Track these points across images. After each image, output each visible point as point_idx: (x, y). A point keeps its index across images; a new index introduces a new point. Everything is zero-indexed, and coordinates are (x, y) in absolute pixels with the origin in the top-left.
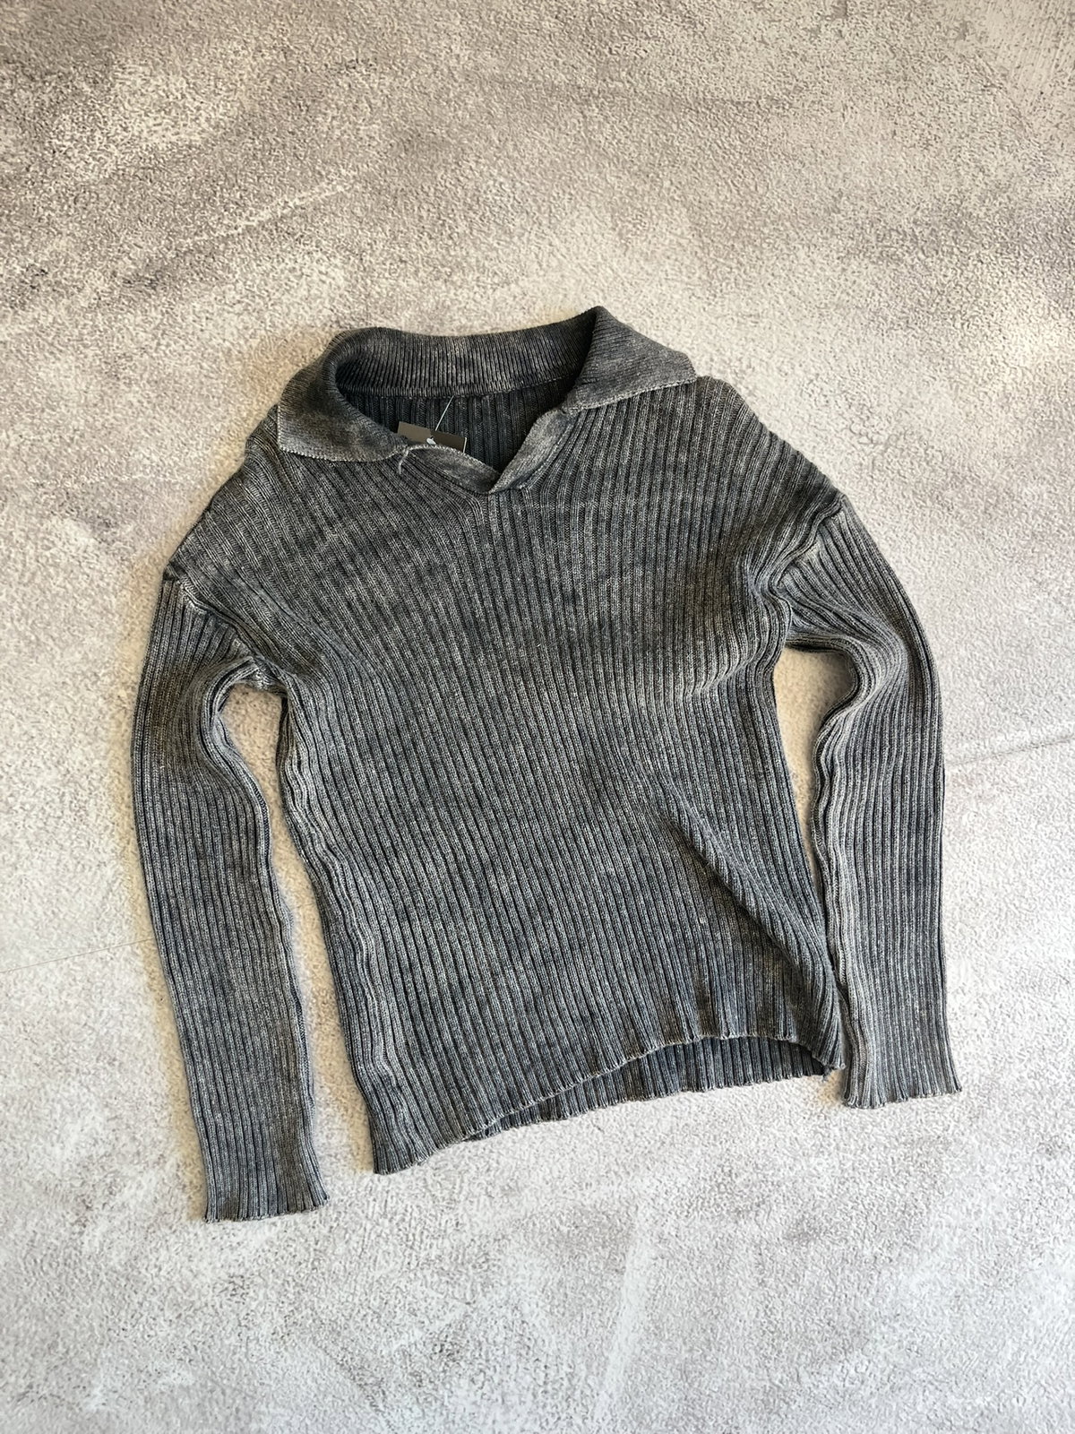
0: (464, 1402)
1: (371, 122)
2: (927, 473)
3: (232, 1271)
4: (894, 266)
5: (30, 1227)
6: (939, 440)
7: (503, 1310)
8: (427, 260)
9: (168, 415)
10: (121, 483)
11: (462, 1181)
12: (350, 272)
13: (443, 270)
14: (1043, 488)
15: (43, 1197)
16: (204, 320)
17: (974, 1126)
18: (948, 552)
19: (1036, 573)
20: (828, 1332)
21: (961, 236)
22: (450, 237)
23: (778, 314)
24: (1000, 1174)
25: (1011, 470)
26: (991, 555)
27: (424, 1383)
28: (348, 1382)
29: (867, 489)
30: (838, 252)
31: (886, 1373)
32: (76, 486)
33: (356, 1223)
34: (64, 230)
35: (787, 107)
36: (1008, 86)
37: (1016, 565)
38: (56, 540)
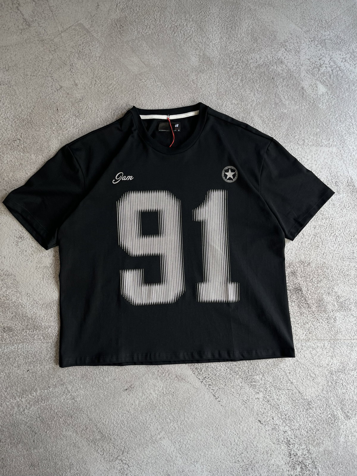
0: (324, 173)
2: (104, 446)
6: (98, 457)
11: (311, 241)
14: (64, 433)
18: (104, 416)
19: (74, 403)
25: (74, 441)
26: (88, 412)
27: (334, 182)
29: (127, 444)
33: (346, 236)
37: (80, 407)
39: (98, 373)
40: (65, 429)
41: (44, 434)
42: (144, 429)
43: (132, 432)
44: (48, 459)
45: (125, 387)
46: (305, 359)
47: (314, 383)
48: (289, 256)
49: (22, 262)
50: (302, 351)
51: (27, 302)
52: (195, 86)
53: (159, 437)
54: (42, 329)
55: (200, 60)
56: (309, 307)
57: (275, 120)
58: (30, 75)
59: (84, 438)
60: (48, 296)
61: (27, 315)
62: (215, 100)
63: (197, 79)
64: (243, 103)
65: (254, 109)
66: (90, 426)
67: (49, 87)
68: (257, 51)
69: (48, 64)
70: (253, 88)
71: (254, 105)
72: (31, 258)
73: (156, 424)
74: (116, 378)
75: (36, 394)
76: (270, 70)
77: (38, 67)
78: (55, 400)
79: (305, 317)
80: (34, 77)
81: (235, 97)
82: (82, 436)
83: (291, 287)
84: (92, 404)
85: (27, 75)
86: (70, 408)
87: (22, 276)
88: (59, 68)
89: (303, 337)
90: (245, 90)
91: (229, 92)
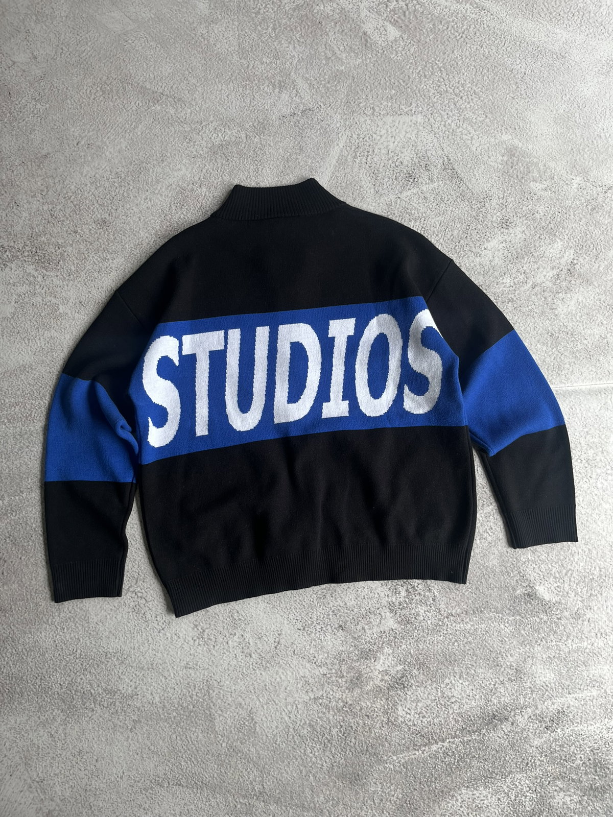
1: (374, 792)
3: (507, 231)
4: (109, 687)
5: (597, 265)
7: (383, 192)
8: (355, 715)
9: (493, 648)
10: (520, 615)
12: (395, 713)
13: (347, 709)
15: (589, 278)
16: (471, 695)
17: (140, 240)
20: (229, 156)
21: (69, 700)
22: (341, 726)
23: (175, 667)
24: (132, 215)
28: (459, 172)
30: (137, 698)
31: (203, 131)
32: (542, 616)
34: (535, 749)
35: (153, 781)
36: (29, 781)
38: (554, 590)
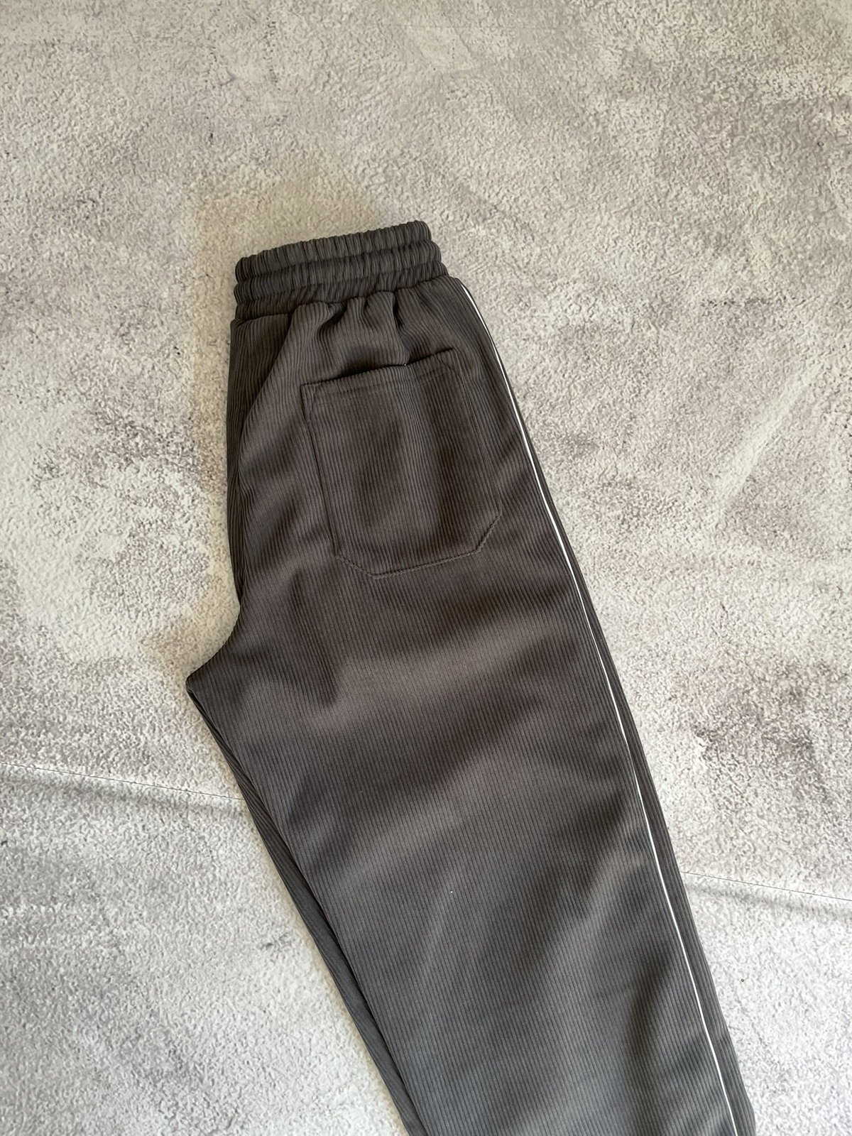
39: (197, 884)
40: (79, 1026)
41: (19, 1029)
42: (298, 1068)
43: (265, 1071)
44: (17, 1103)
45: (265, 936)
46: (794, 949)
47: (806, 1021)
48: (790, 644)
49: (42, 536)
50: (788, 923)
51: (36, 650)
52: (600, 129)
53: (338, 1098)
54: (64, 733)
55: (623, 63)
56: (826, 799)
57: (810, 259)
58: (153, 35)
59: (128, 1062)
60: (97, 643)
61: (30, 685)
62: (650, 178)
63: (607, 111)
64: (725, 196)
65: (756, 218)
66: (149, 1031)
67: (198, 73)
68: (783, 67)
69: (208, 15)
70: (760, 159)
71: (755, 207)
72: (68, 528)
73: (336, 1059)
74: (247, 906)
75: (15, 913)
76: (814, 121)
77: (181, 17)
78: (66, 939)
79: (812, 826)
80: (165, 43)
81: (707, 178)
82: (121, 1056)
83: (783, 734)
84: (167, 969)
85: (147, 35)
86: (103, 970)
87: (35, 574)
88: (236, 29)
89: (797, 884)
90: (737, 161)
91: (693, 160)
